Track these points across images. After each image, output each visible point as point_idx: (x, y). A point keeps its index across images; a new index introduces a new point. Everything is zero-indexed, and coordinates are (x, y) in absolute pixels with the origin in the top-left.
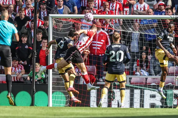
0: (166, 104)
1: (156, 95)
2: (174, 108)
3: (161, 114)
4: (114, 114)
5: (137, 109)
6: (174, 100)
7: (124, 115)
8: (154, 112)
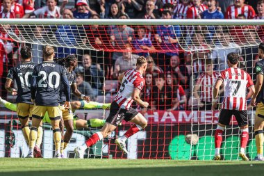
0: (91, 152)
1: (77, 139)
2: (103, 158)
3: (84, 167)
4: (14, 167)
5: (48, 160)
6: (103, 146)
7: (29, 169)
8: (73, 163)
